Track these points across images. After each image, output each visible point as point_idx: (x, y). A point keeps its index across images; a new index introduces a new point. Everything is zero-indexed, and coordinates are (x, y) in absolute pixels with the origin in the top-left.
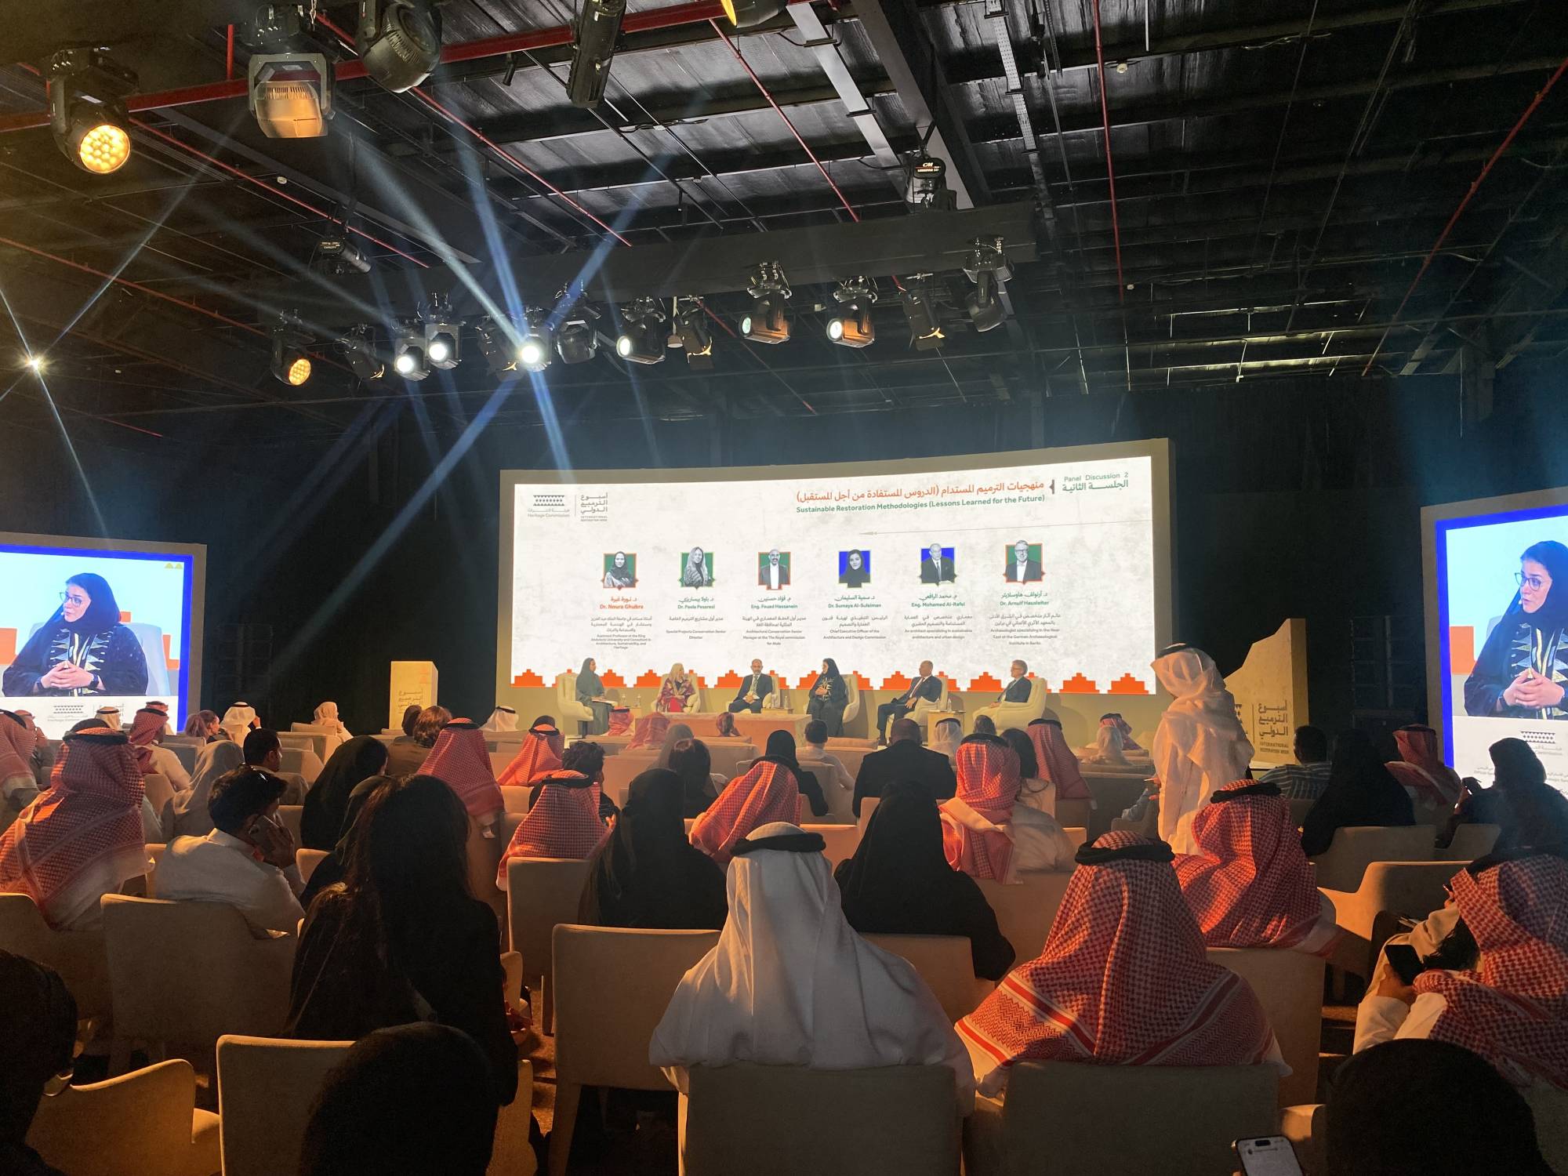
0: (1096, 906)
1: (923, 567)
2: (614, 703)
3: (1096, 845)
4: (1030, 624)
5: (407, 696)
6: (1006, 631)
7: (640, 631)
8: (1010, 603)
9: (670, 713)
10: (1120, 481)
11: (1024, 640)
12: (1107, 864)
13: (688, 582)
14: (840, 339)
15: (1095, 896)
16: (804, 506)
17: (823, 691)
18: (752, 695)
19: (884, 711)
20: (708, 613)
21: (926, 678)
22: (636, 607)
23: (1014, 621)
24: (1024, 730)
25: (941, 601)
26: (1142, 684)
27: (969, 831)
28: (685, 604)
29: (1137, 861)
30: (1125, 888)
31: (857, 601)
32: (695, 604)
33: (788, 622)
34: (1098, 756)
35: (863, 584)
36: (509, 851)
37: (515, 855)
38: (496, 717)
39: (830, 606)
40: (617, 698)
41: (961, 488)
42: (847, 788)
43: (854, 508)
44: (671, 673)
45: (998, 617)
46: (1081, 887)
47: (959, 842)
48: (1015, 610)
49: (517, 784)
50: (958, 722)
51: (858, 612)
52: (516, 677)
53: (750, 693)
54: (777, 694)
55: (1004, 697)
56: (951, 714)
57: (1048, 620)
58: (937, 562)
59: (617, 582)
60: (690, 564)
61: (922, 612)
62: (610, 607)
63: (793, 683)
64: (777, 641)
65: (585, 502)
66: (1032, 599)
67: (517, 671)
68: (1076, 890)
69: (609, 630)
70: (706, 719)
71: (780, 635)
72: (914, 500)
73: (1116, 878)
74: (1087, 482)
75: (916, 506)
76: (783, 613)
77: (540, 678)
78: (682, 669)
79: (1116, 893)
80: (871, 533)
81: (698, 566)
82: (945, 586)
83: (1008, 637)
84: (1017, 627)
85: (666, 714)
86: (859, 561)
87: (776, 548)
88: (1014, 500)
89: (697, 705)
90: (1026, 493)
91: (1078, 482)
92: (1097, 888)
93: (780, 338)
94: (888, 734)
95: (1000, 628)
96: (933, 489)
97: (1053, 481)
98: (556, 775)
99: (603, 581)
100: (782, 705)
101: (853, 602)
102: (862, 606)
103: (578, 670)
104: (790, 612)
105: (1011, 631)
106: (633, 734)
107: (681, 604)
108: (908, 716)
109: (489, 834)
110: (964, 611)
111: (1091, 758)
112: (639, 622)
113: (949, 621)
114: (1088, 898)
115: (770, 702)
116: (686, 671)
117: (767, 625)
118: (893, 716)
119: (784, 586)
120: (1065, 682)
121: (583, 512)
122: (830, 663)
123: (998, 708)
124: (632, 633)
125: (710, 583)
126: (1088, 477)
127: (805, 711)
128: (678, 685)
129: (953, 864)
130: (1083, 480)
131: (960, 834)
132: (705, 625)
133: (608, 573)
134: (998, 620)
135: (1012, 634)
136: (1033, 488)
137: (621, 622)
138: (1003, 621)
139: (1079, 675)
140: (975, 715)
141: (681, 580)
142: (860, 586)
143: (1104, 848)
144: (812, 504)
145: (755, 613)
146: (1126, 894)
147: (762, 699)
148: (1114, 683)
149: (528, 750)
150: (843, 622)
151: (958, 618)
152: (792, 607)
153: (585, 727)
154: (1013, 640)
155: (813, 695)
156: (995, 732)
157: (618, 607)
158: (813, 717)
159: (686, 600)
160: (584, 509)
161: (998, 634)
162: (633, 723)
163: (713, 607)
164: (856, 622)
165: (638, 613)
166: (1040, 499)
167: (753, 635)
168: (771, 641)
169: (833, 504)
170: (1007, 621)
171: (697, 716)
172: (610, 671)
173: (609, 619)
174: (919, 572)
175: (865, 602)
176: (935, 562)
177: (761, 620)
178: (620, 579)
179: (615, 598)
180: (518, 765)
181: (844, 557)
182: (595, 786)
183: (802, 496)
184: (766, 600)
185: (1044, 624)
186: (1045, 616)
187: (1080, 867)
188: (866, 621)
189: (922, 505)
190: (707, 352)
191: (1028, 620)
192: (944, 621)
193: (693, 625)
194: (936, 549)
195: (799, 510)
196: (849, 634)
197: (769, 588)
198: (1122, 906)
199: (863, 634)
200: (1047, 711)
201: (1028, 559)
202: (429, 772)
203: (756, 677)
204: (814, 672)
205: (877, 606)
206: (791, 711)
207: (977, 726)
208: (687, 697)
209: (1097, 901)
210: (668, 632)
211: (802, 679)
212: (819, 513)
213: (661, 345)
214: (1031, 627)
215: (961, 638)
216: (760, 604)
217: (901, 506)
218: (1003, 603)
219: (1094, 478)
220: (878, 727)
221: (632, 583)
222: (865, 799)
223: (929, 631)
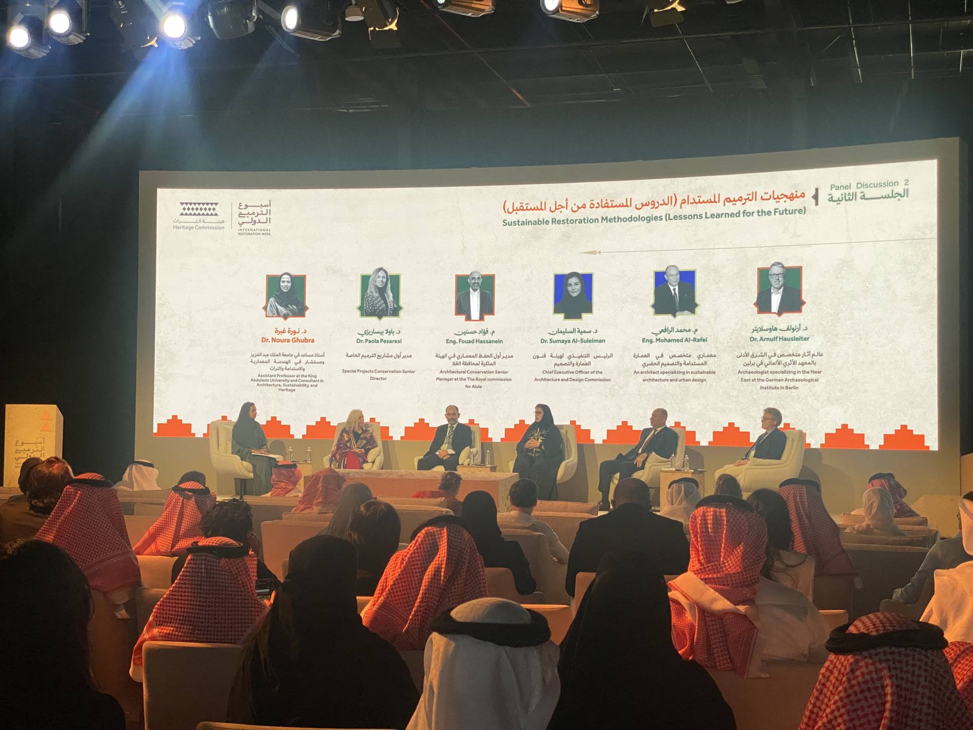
0: (852, 703)
1: (656, 293)
2: (278, 458)
3: (852, 629)
4: (785, 365)
5: (26, 447)
6: (757, 372)
7: (310, 370)
8: (761, 339)
9: (347, 470)
10: (899, 189)
11: (779, 384)
12: (865, 653)
13: (369, 309)
14: (556, 11)
15: (850, 692)
16: (512, 217)
17: (535, 443)
18: (446, 450)
19: (607, 470)
20: (394, 349)
21: (659, 429)
22: (305, 340)
23: (766, 360)
24: (776, 491)
25: (679, 336)
26: (921, 437)
27: (704, 612)
28: (365, 337)
29: (902, 649)
30: (888, 682)
31: (577, 336)
32: (378, 337)
33: (491, 360)
34: (864, 524)
35: (584, 315)
36: (145, 635)
37: (153, 638)
38: (133, 473)
39: (543, 341)
40: (282, 451)
41: (704, 198)
42: (561, 561)
43: (573, 221)
44: (349, 421)
45: (747, 355)
46: (834, 681)
47: (692, 627)
48: (768, 347)
49: (158, 553)
50: (696, 483)
51: (578, 349)
52: (159, 425)
53: (444, 447)
54: (478, 447)
55: (753, 453)
56: (688, 473)
57: (808, 359)
58: (674, 289)
59: (281, 309)
60: (371, 289)
61: (655, 349)
62: (274, 340)
63: (496, 435)
64: (477, 383)
65: (243, 211)
66: (789, 334)
67: (160, 417)
68: (828, 684)
69: (273, 369)
70: (391, 476)
71: (481, 376)
72: (646, 212)
73: (876, 670)
74: (859, 191)
75: (649, 219)
76: (486, 349)
77: (189, 426)
78: (361, 417)
79: (876, 688)
80: (594, 253)
81: (382, 291)
82: (683, 319)
83: (759, 380)
84: (771, 368)
85: (342, 471)
86: (578, 287)
87: (477, 269)
88: (769, 213)
89: (380, 460)
90: (783, 204)
91: (847, 191)
92: (854, 682)
93: (483, 10)
94: (611, 497)
95: (749, 368)
96: (670, 199)
97: (817, 190)
98: (203, 542)
99: (265, 308)
100: (483, 461)
101: (571, 337)
102: (582, 341)
103: (234, 417)
104: (494, 349)
105: (762, 373)
106: (300, 495)
107: (360, 337)
108: (637, 475)
109: (122, 614)
110: (705, 348)
111: (856, 527)
112: (310, 359)
113: (687, 360)
114: (843, 694)
115: (469, 457)
116: (367, 420)
117: (465, 364)
118: (618, 475)
119: (486, 317)
120: (827, 436)
121: (240, 225)
122: (544, 411)
123: (746, 467)
124: (301, 372)
125: (395, 312)
126: (860, 185)
127: (512, 470)
128: (357, 437)
129: (684, 653)
130: (853, 189)
131: (693, 615)
132: (390, 364)
133: (272, 299)
134: (748, 360)
135: (764, 377)
136: (792, 198)
137: (286, 359)
138: (753, 360)
139: (845, 426)
140: (718, 474)
141: (361, 308)
142: (580, 317)
143: (863, 634)
144: (521, 216)
145: (450, 350)
146: (889, 690)
147: (458, 454)
148: (887, 437)
149: (172, 512)
150: (559, 361)
151: (699, 357)
152: (496, 342)
153: (243, 486)
154: (765, 384)
155: (520, 448)
156: (741, 496)
157: (282, 341)
158: (520, 476)
159: (367, 333)
160: (241, 220)
161: (746, 376)
162: (302, 481)
163: (400, 342)
164: (574, 360)
165: (309, 348)
166: (800, 211)
167: (448, 376)
168: (471, 383)
169: (546, 215)
170: (758, 360)
171: (380, 474)
172: (274, 418)
173: (273, 355)
174: (651, 300)
175: (585, 336)
176: (672, 288)
177: (459, 358)
178: (286, 307)
179: (280, 330)
180: (159, 531)
181: (561, 281)
182: (250, 556)
183: (509, 206)
184: (464, 333)
185: (803, 364)
186: (804, 355)
187: (832, 657)
188: (587, 360)
189: (656, 218)
190: (393, 26)
191: (784, 360)
192: (681, 360)
193: (375, 364)
194: (673, 272)
195: (505, 223)
196: (566, 376)
197: (468, 318)
198: (884, 703)
199: (582, 376)
200: (804, 470)
201: (784, 285)
202: (50, 538)
203: (452, 428)
204: (522, 422)
205: (600, 341)
206: (493, 469)
207: (719, 487)
208: (367, 451)
209: (853, 698)
210: (345, 371)
211: (507, 430)
212: (530, 227)
213: (336, 18)
214: (787, 368)
215: (702, 381)
216: (457, 338)
217: (631, 219)
218: (753, 339)
219: (867, 186)
220: (600, 489)
221: (301, 311)
222: (580, 575)
223: (663, 373)
